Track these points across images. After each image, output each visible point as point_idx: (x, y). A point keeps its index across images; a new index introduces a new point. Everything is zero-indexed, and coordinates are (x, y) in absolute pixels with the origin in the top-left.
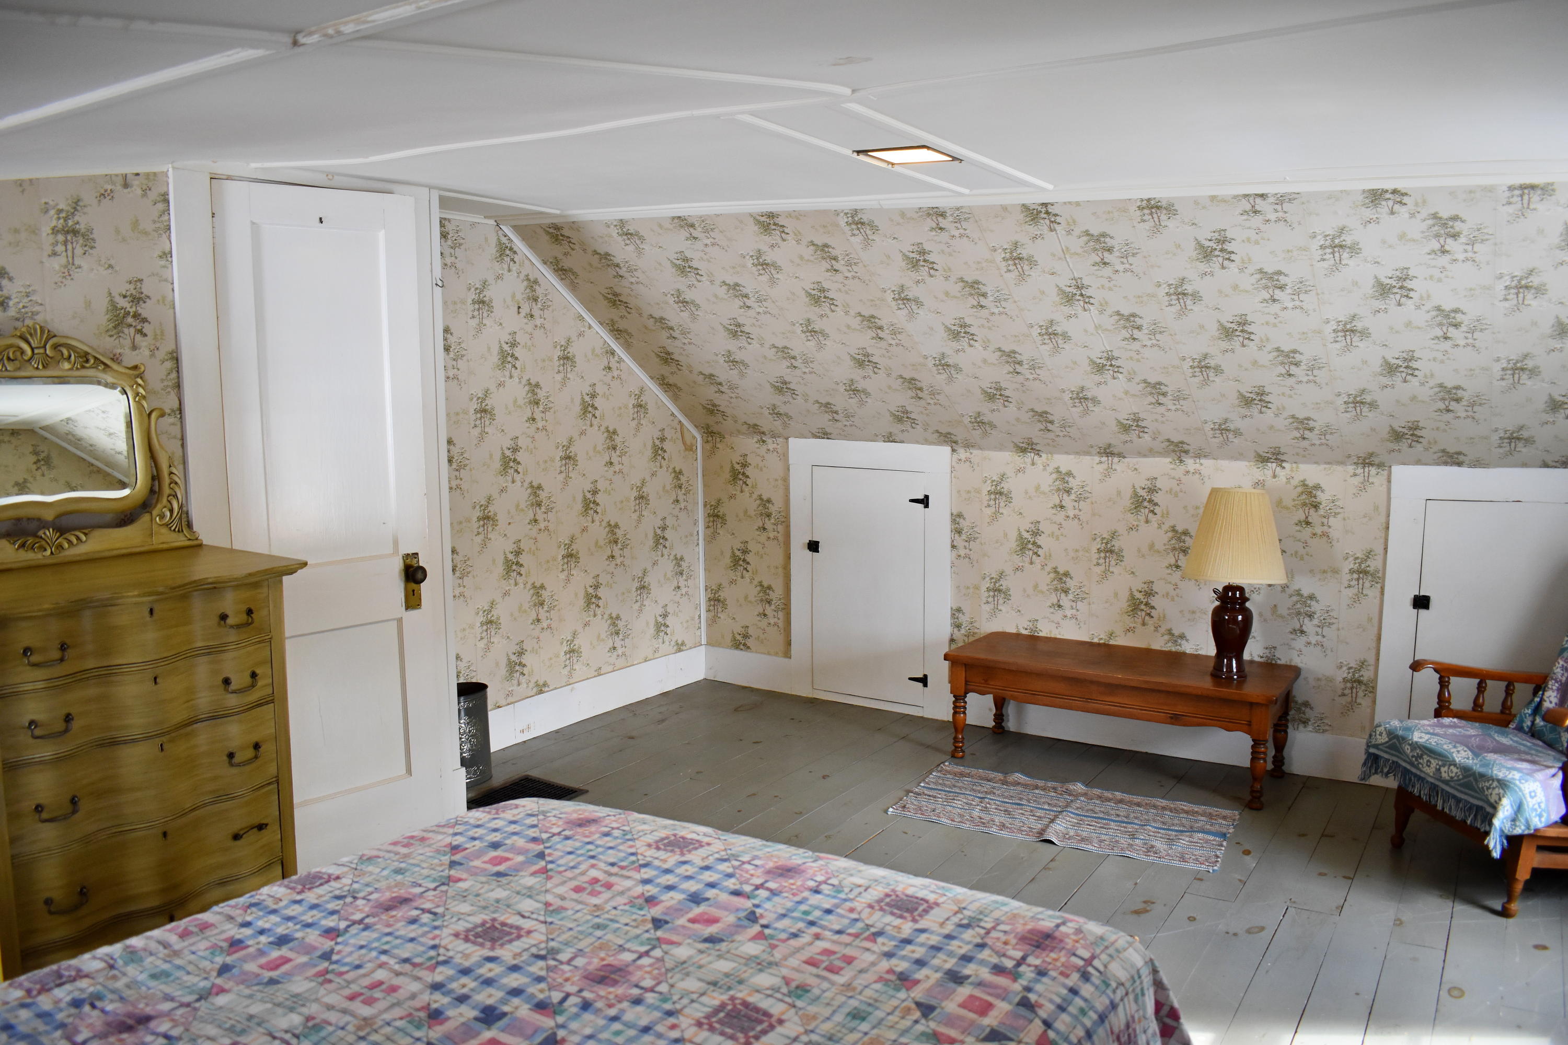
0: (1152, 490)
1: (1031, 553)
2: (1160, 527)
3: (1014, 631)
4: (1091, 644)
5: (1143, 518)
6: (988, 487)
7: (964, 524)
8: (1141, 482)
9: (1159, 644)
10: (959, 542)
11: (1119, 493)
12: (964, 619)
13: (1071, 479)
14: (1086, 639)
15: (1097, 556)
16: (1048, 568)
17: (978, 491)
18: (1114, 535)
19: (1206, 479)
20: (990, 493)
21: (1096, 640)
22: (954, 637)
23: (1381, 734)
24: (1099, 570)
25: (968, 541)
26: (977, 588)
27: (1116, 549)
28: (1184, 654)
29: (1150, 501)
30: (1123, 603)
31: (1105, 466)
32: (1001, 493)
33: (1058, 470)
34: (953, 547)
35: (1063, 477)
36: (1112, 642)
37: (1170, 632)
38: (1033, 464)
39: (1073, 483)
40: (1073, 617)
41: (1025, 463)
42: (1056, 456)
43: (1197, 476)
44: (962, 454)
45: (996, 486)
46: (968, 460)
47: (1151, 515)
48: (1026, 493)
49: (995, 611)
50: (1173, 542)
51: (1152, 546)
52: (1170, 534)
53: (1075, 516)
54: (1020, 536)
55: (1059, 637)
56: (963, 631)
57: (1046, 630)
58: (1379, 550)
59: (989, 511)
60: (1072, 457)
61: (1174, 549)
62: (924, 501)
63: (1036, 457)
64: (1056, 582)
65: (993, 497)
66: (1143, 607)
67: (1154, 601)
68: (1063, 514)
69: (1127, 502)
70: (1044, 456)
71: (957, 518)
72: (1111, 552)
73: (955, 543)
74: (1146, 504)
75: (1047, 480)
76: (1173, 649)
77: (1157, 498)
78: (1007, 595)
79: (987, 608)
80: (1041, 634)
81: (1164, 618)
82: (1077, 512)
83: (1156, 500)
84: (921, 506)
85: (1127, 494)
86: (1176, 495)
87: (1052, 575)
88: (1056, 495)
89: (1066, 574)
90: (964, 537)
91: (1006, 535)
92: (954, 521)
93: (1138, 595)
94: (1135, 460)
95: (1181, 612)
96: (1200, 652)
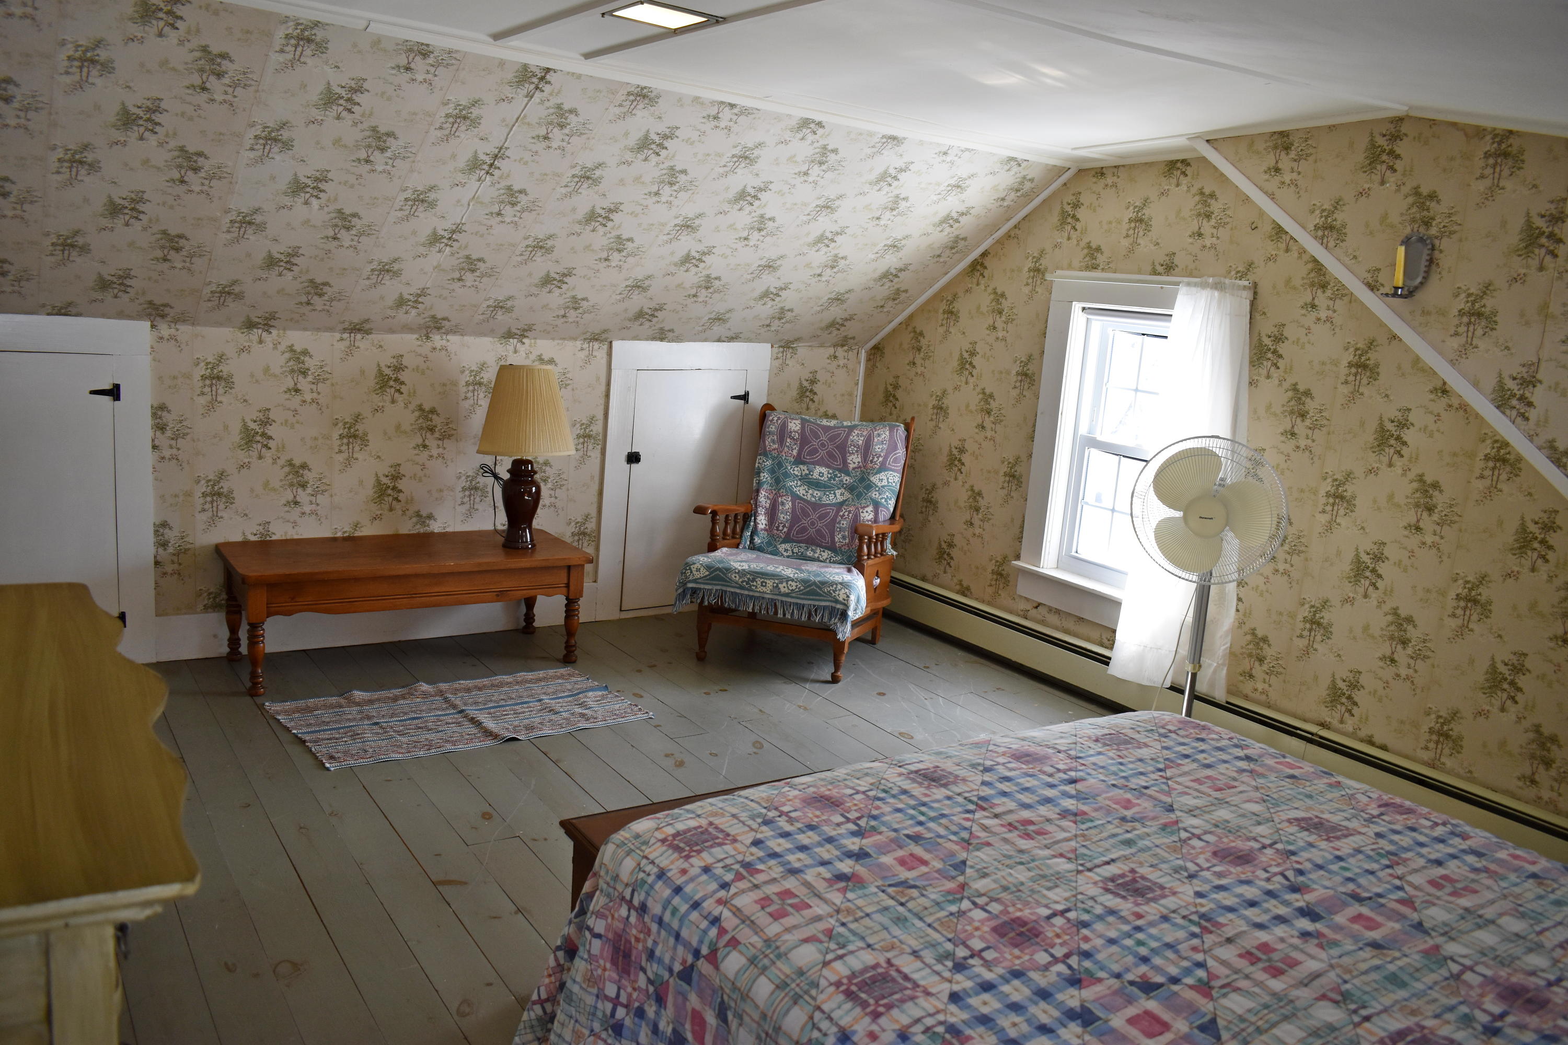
0: (399, 368)
1: (259, 446)
2: (406, 407)
3: (239, 538)
4: (334, 539)
5: (388, 398)
6: (201, 370)
7: (167, 417)
8: (386, 360)
9: (407, 527)
10: (162, 440)
11: (362, 372)
12: (171, 535)
13: (307, 359)
14: (328, 534)
15: (339, 442)
16: (281, 462)
17: (188, 376)
18: (357, 418)
19: (452, 356)
20: (203, 378)
21: (339, 534)
22: (159, 558)
23: (698, 570)
24: (341, 458)
25: (175, 438)
26: (188, 494)
27: (360, 433)
28: (432, 534)
29: (396, 380)
30: (369, 490)
31: (347, 343)
32: (219, 378)
33: (291, 349)
34: (155, 447)
35: (298, 356)
36: (357, 534)
37: (418, 514)
38: (261, 342)
39: (309, 363)
40: (313, 513)
41: (250, 341)
42: (289, 333)
43: (444, 352)
44: (165, 330)
45: (212, 368)
46: (172, 338)
47: (397, 395)
48: (252, 376)
49: (214, 519)
50: (421, 420)
51: (398, 427)
52: (417, 414)
53: (313, 401)
54: (245, 427)
55: (296, 537)
56: (171, 550)
57: (279, 532)
58: (600, 416)
59: (202, 400)
60: (309, 333)
61: (421, 428)
62: (114, 392)
63: (264, 334)
64: (291, 476)
65: (208, 382)
66: (390, 492)
67: (401, 485)
68: (298, 398)
69: (371, 381)
70: (274, 332)
71: (159, 410)
72: (355, 436)
73: (157, 443)
74: (392, 383)
75: (278, 361)
76: (422, 531)
77: (403, 376)
78: (229, 498)
79: (204, 517)
80: (274, 538)
81: (410, 501)
82: (315, 395)
83: (402, 379)
84: (106, 399)
85: (372, 373)
86: (423, 373)
87: (287, 469)
88: (289, 377)
89: (304, 466)
90: (169, 433)
91: (226, 427)
92: (154, 415)
93: (385, 480)
94: (380, 337)
95: (429, 492)
96: (448, 530)
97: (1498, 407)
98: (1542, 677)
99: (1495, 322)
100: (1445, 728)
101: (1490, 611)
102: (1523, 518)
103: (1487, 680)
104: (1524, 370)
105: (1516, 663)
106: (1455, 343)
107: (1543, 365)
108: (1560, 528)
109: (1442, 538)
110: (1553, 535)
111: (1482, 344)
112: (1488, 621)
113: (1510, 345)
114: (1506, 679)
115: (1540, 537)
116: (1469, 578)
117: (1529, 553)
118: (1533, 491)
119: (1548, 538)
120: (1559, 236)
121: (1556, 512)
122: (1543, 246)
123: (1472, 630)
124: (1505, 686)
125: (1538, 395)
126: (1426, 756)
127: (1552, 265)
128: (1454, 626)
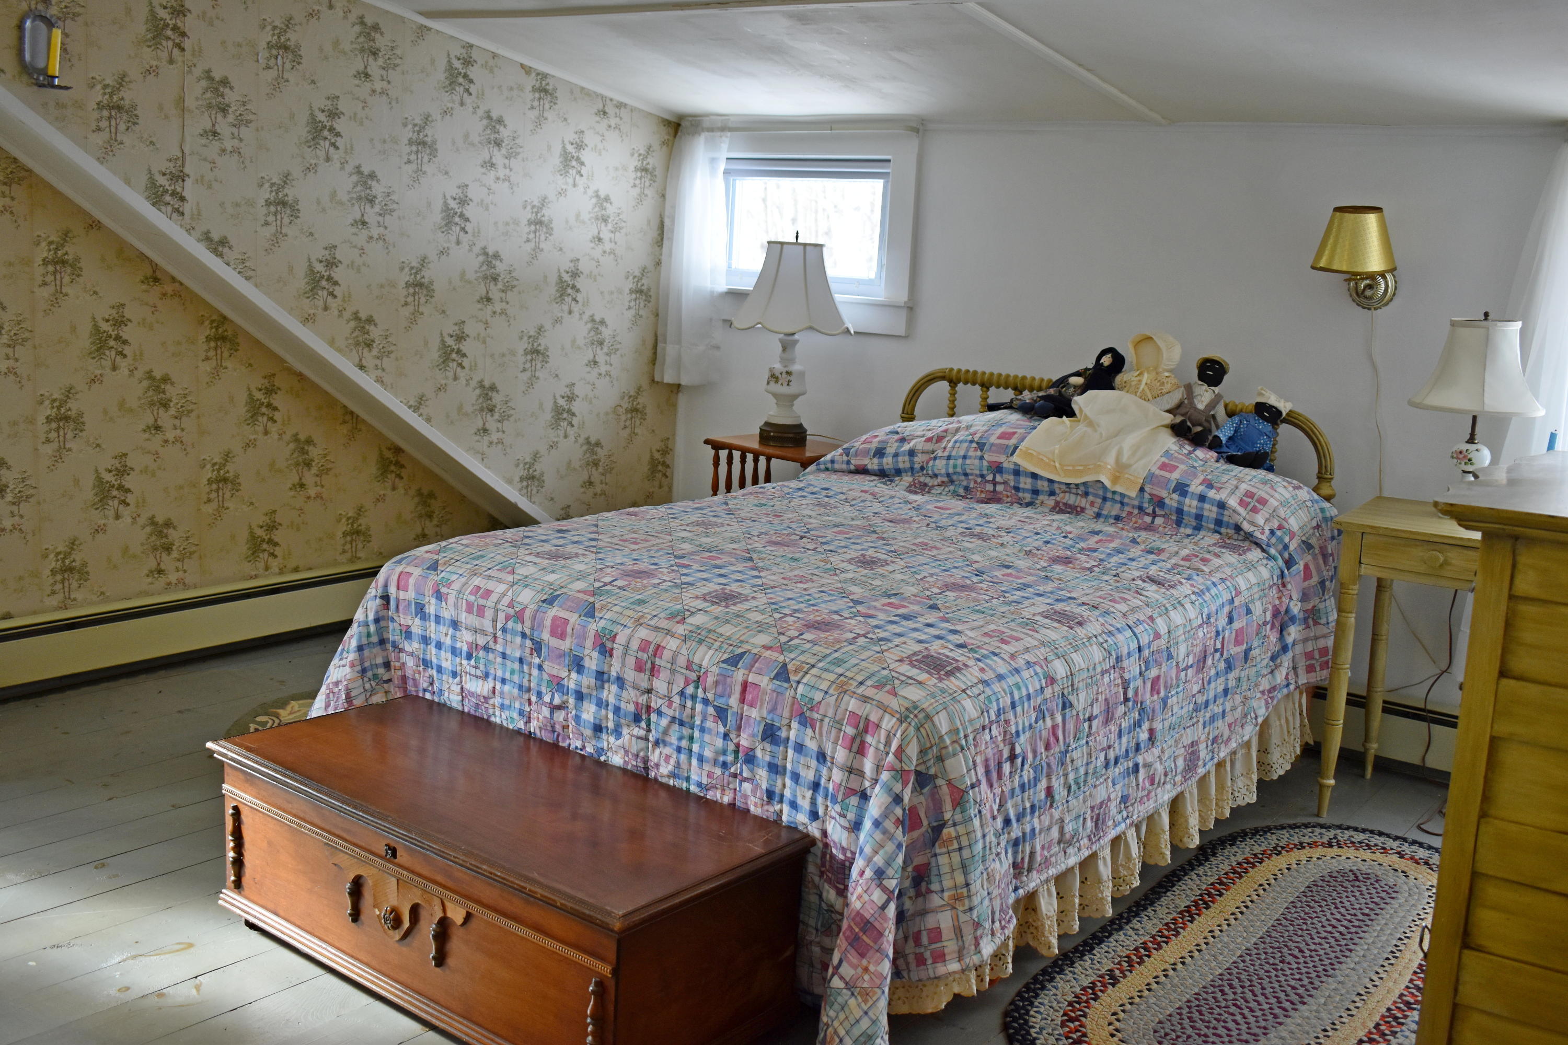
97: (154, 205)
98: (145, 470)
99: (136, 116)
100: (67, 562)
101: (83, 423)
102: (94, 319)
103: (96, 495)
104: (171, 165)
105: (118, 466)
106: (99, 139)
107: (188, 159)
108: (130, 320)
109: (17, 360)
110: (125, 329)
111: (127, 139)
112: (84, 434)
113: (154, 139)
114: (113, 486)
115: (114, 334)
116: (55, 396)
117: (107, 352)
118: (97, 289)
119: (121, 334)
120: (182, 29)
121: (123, 305)
122: (168, 38)
123: (70, 450)
124: (115, 493)
125: (189, 189)
126: (54, 601)
127: (180, 59)
128: (50, 452)
